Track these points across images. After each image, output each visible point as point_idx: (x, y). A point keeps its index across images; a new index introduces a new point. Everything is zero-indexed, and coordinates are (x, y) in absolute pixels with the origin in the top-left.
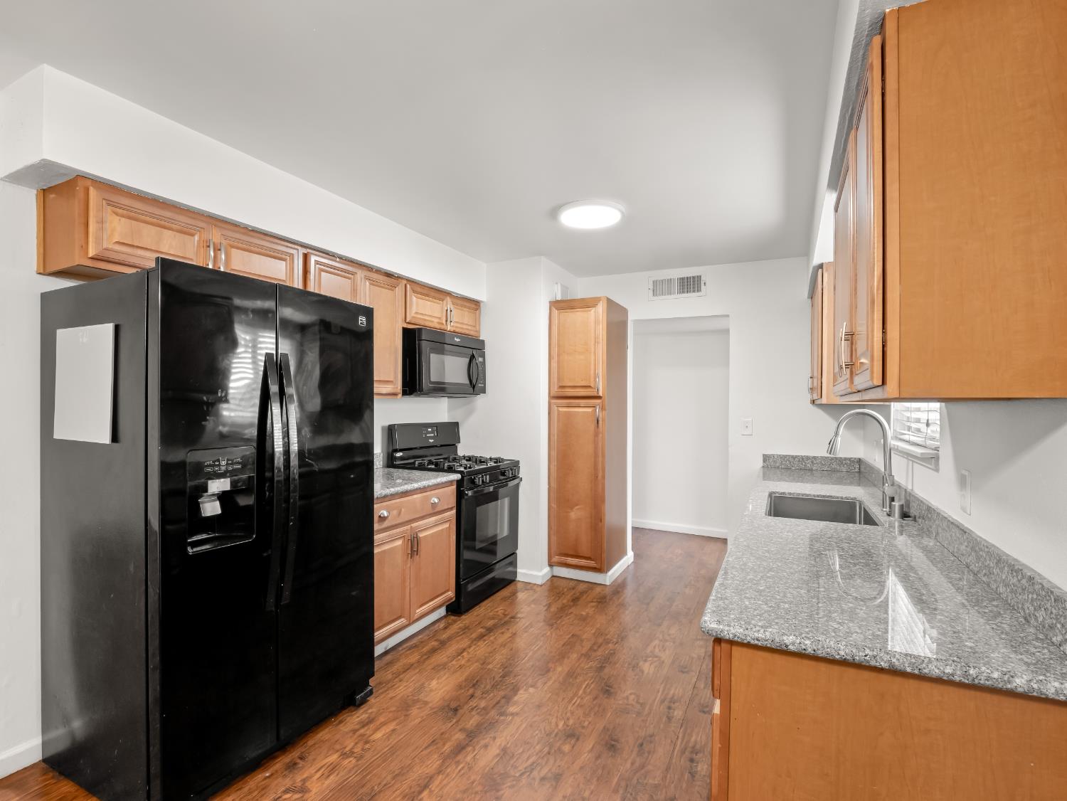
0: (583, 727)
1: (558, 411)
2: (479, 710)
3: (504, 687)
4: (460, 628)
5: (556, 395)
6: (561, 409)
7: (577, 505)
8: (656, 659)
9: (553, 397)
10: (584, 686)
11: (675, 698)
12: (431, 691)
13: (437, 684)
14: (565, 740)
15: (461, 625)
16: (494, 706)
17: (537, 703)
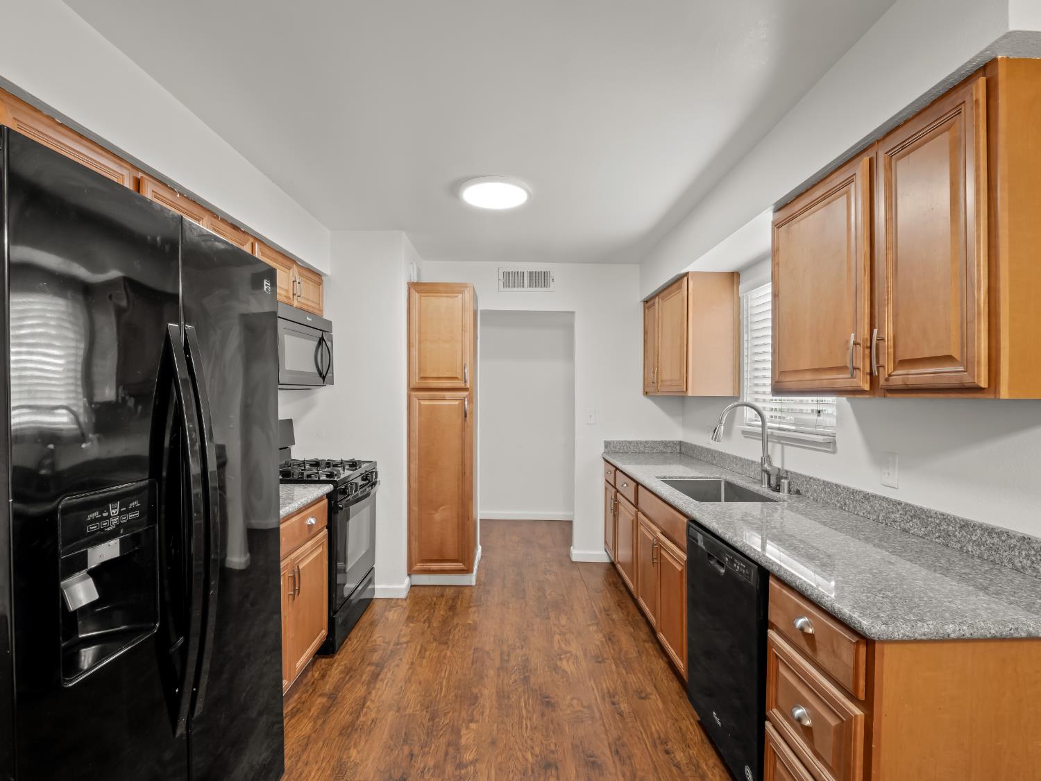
0: (553, 752)
1: (420, 404)
2: (431, 771)
3: (442, 732)
4: (341, 672)
5: (417, 386)
6: (423, 403)
7: (442, 505)
8: (569, 655)
9: (412, 389)
10: (523, 704)
11: (611, 691)
12: (356, 765)
13: (358, 752)
14: (546, 773)
15: (340, 668)
16: (445, 760)
17: (489, 740)
